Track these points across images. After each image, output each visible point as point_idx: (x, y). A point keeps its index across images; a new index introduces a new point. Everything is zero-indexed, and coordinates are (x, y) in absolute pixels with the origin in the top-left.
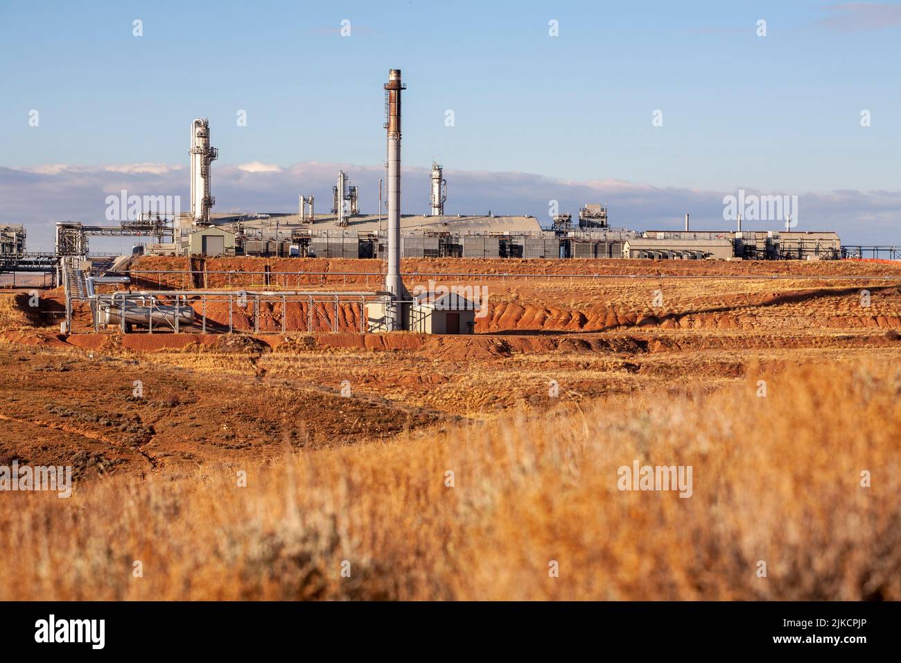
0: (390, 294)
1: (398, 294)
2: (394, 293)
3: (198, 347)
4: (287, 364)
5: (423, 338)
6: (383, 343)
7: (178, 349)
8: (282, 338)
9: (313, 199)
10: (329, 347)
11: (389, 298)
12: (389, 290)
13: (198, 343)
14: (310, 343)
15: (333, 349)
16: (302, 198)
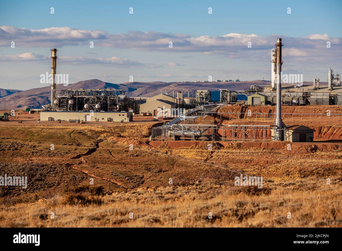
0: (277, 126)
1: (280, 126)
2: (278, 126)
3: (196, 147)
4: (226, 155)
5: (285, 144)
6: (268, 146)
7: (188, 148)
8: (229, 144)
9: (319, 80)
10: (246, 148)
11: (277, 128)
12: (277, 125)
13: (196, 145)
14: (239, 146)
15: (247, 148)
16: (314, 79)
